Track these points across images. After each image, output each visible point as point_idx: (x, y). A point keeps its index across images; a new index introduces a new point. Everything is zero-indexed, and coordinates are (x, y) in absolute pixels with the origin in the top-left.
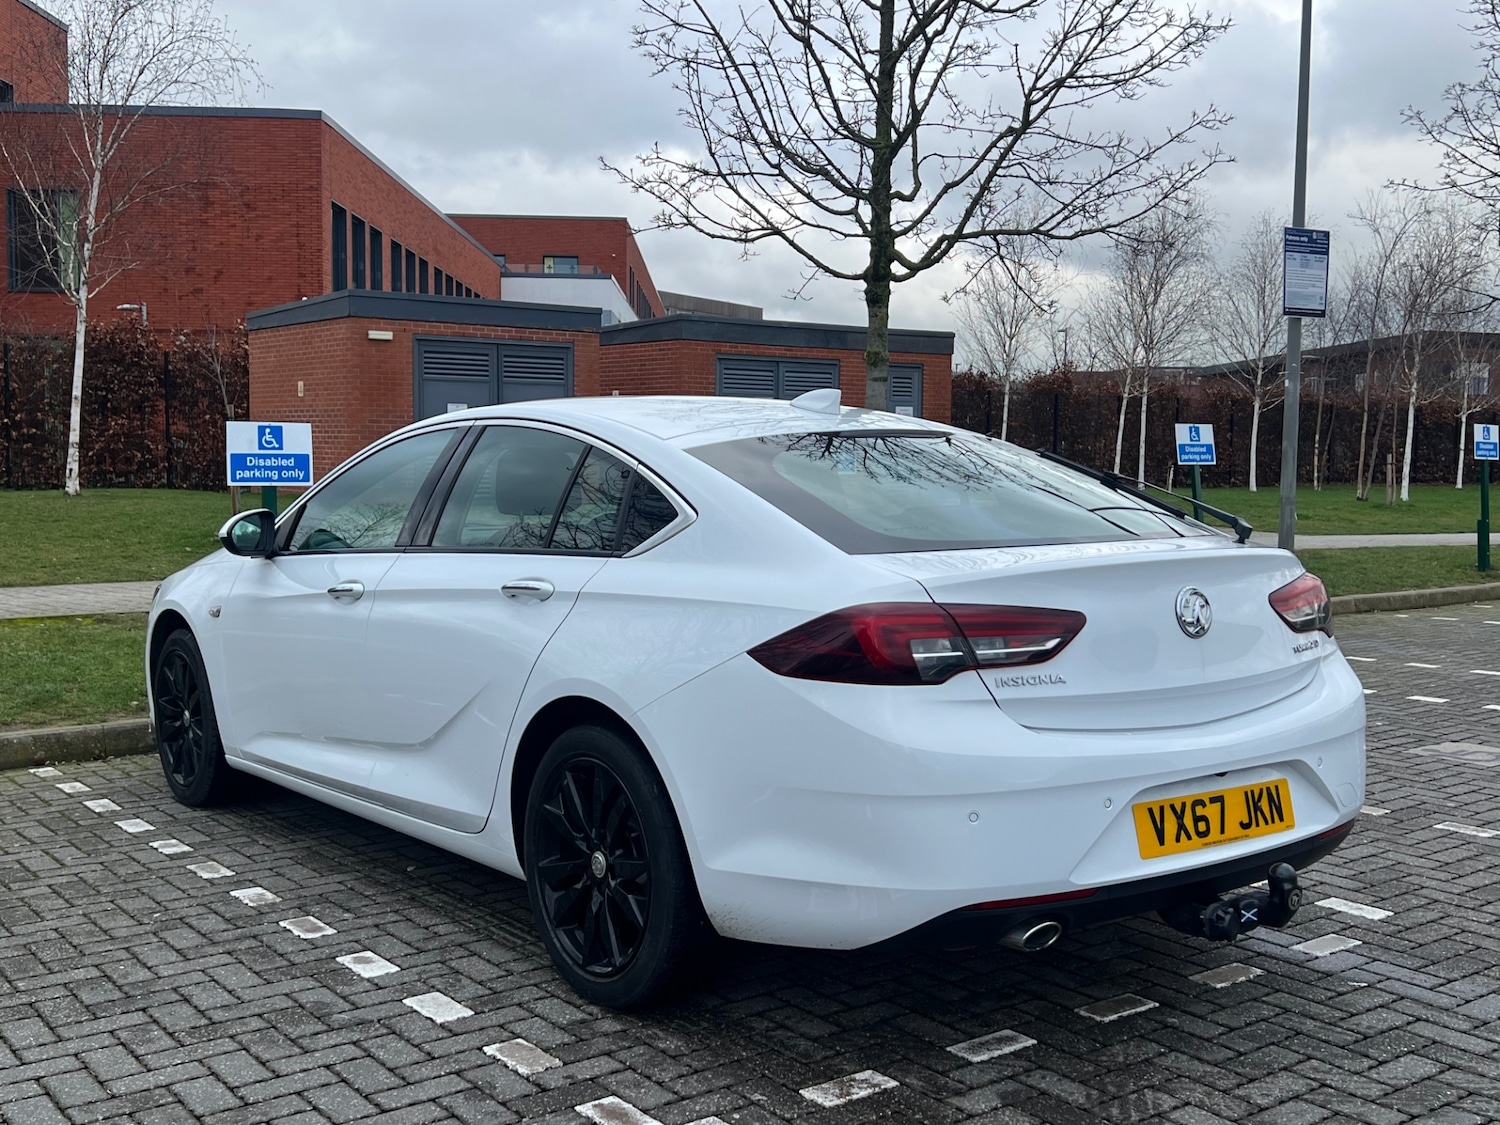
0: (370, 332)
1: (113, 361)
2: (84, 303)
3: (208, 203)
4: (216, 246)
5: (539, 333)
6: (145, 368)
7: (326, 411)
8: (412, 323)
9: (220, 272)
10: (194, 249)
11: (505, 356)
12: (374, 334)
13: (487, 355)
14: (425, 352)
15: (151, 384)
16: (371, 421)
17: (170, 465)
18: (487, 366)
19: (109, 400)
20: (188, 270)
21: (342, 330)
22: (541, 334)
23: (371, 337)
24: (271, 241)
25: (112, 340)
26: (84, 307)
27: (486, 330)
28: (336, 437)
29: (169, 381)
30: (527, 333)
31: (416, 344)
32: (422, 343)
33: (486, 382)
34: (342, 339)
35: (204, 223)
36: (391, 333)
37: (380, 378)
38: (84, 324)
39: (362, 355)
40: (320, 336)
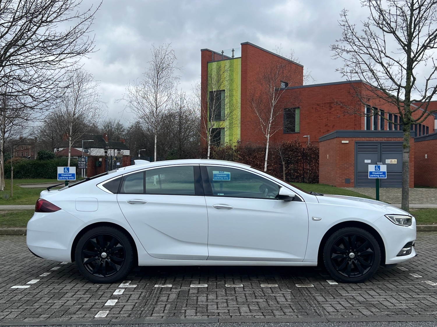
0: (342, 141)
1: (290, 151)
2: (269, 138)
3: (331, 108)
4: (333, 118)
5: (394, 139)
6: (298, 152)
7: (332, 162)
8: (354, 138)
9: (334, 125)
10: (328, 120)
11: (383, 146)
12: (343, 142)
13: (377, 146)
14: (358, 146)
15: (299, 156)
16: (342, 165)
17: (304, 177)
18: (377, 149)
19: (289, 160)
20: (326, 125)
21: (335, 141)
22: (395, 139)
23: (342, 142)
24: (347, 116)
25: (290, 146)
26: (269, 139)
27: (377, 139)
28: (334, 169)
29: (304, 155)
30: (390, 139)
31: (356, 144)
32: (357, 143)
33: (376, 153)
34: (335, 143)
35: (330, 113)
36: (348, 141)
37: (345, 153)
38: (268, 143)
39: (340, 147)
40: (331, 143)
